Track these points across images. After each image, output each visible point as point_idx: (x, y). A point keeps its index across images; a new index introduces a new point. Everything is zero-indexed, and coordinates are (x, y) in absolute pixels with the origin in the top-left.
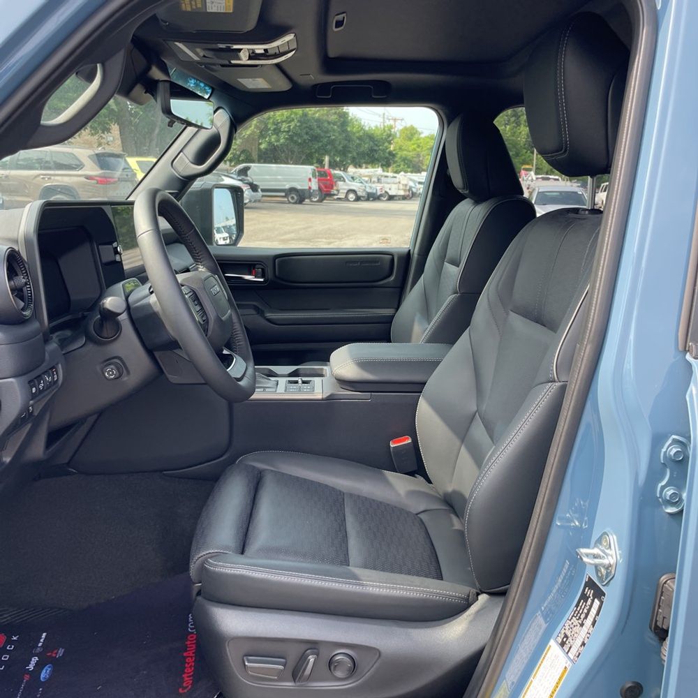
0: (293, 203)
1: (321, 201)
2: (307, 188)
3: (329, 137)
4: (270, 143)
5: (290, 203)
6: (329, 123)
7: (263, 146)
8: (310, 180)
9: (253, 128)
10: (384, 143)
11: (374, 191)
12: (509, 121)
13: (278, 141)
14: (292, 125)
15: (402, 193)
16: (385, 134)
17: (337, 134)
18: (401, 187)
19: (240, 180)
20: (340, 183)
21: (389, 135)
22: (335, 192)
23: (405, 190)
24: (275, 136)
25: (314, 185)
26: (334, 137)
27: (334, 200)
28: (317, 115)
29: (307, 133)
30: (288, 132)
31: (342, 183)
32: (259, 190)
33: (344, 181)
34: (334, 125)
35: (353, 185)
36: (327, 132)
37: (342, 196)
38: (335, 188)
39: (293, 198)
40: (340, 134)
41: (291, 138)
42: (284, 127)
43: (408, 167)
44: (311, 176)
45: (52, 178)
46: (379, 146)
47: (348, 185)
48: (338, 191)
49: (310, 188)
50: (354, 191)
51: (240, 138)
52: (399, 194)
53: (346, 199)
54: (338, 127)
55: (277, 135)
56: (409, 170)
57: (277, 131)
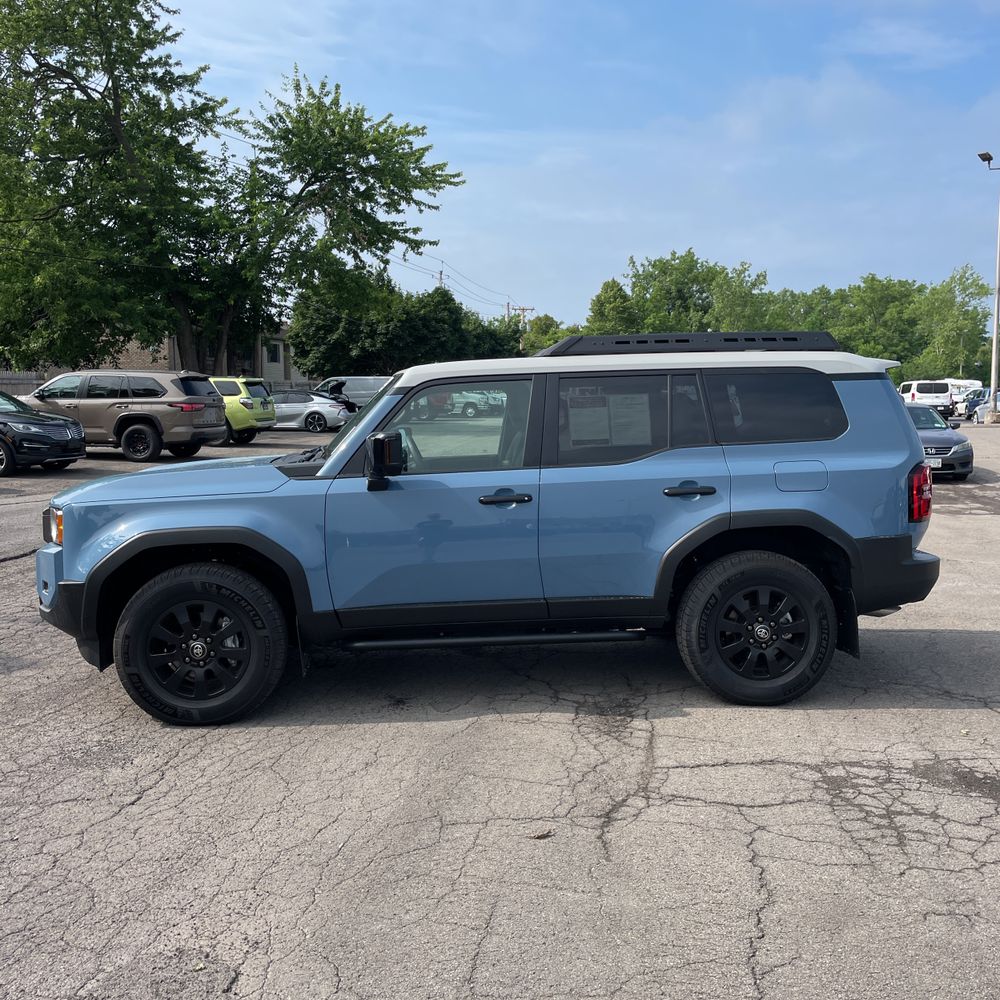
1: (431, 418)
3: (438, 339)
4: (363, 349)
6: (438, 321)
7: (354, 353)
9: (341, 329)
10: (509, 342)
11: (500, 403)
12: (673, 306)
13: (374, 345)
14: (392, 326)
16: (510, 330)
17: (448, 334)
19: (332, 399)
20: (456, 396)
21: (517, 331)
22: (450, 407)
24: (369, 340)
25: (423, 400)
26: (444, 339)
27: (449, 416)
28: (422, 312)
29: (410, 335)
30: (386, 334)
31: (458, 395)
33: (461, 392)
34: (445, 323)
35: (471, 397)
36: (436, 331)
37: (458, 411)
38: (449, 402)
40: (452, 335)
41: (390, 342)
42: (381, 328)
46: (503, 346)
47: (464, 397)
48: (453, 405)
49: (418, 403)
51: (324, 344)
53: (464, 415)
54: (449, 326)
55: (373, 339)
57: (372, 334)
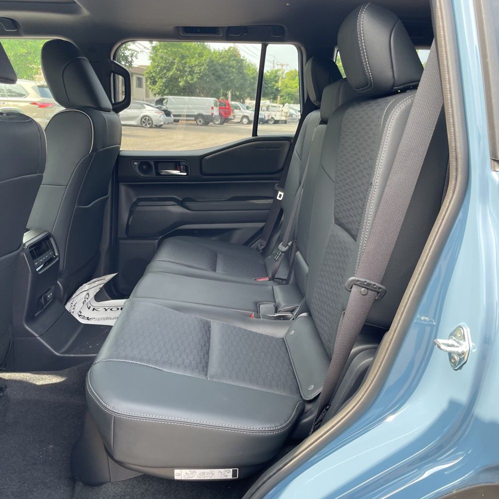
0: (201, 125)
1: (222, 123)
2: (210, 114)
3: (230, 77)
4: (186, 82)
5: (198, 125)
6: (230, 67)
7: (181, 84)
8: (212, 108)
9: (174, 70)
10: (271, 82)
11: (263, 117)
13: (192, 80)
14: (203, 68)
15: (284, 118)
16: (273, 75)
17: (235, 75)
18: (283, 114)
19: (157, 108)
20: (236, 111)
21: (276, 77)
22: (232, 117)
23: (286, 117)
24: (190, 76)
25: (216, 112)
26: (233, 77)
28: (221, 61)
29: (213, 74)
30: (200, 73)
31: (238, 110)
32: (172, 115)
33: (240, 109)
34: (233, 68)
35: (246, 112)
36: (228, 73)
38: (232, 114)
39: (200, 121)
40: (238, 75)
41: (201, 78)
42: (197, 69)
43: (292, 100)
44: (213, 105)
45: (6, 103)
46: (268, 84)
47: (242, 112)
48: (234, 116)
49: (213, 114)
50: (247, 117)
51: (165, 78)
52: (282, 119)
53: (241, 122)
54: (236, 70)
55: (192, 75)
56: (292, 102)
57: (192, 73)
